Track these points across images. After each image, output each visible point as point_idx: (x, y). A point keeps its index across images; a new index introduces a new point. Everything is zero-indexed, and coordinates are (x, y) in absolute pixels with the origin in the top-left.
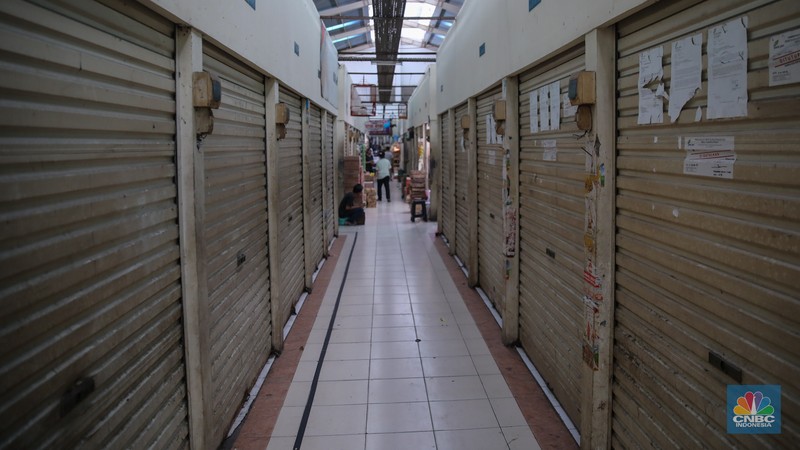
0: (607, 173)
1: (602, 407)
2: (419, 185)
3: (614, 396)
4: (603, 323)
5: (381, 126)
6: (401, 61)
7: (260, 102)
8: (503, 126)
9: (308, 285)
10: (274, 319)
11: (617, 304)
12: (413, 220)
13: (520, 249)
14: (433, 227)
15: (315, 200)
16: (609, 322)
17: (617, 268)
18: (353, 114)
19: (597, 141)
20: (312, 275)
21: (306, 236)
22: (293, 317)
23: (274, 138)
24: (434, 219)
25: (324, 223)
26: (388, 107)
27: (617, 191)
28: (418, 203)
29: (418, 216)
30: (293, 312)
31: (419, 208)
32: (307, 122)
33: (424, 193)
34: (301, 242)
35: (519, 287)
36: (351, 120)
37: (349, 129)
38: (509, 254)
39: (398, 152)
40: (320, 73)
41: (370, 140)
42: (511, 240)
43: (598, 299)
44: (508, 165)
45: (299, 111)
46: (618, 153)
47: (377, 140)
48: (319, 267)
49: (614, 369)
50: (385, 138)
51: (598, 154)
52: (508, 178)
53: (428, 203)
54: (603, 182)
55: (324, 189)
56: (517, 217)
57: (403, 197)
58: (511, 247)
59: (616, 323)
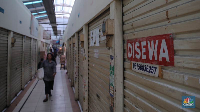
0: (86, 57)
1: (86, 110)
2: (63, 59)
3: (89, 108)
4: (86, 91)
5: (55, 42)
6: (58, 24)
7: (7, 37)
8: (75, 44)
9: (23, 88)
10: (7, 97)
11: (89, 86)
12: (61, 69)
13: (79, 76)
14: (66, 71)
15: (27, 64)
16: (87, 90)
17: (89, 78)
18: (44, 39)
19: (84, 50)
20: (25, 86)
21: (23, 74)
22: (16, 97)
23: (10, 47)
24: (66, 69)
25: (31, 70)
26: (57, 36)
27: (89, 61)
28: (63, 64)
29: (62, 68)
30: (16, 95)
31: (63, 66)
32: (24, 42)
33: (65, 62)
34: (21, 75)
35: (78, 85)
36: (44, 41)
37: (43, 43)
38: (76, 77)
39: (61, 50)
40: (30, 28)
41: (53, 46)
42: (76, 73)
43: (85, 85)
44: (76, 54)
45: (22, 39)
46: (89, 52)
47: (55, 46)
48: (28, 83)
49: (88, 101)
50: (58, 45)
51: (84, 52)
52: (76, 58)
53: (65, 64)
54: (85, 59)
55: (31, 60)
56: (78, 67)
57: (60, 63)
58: (76, 75)
59: (89, 91)
